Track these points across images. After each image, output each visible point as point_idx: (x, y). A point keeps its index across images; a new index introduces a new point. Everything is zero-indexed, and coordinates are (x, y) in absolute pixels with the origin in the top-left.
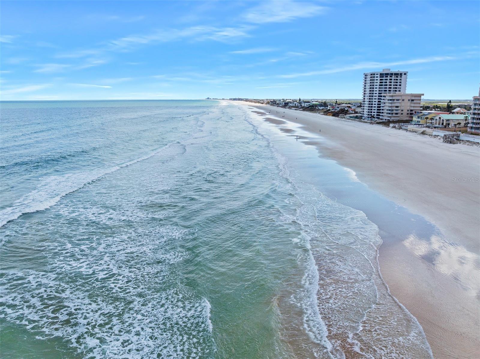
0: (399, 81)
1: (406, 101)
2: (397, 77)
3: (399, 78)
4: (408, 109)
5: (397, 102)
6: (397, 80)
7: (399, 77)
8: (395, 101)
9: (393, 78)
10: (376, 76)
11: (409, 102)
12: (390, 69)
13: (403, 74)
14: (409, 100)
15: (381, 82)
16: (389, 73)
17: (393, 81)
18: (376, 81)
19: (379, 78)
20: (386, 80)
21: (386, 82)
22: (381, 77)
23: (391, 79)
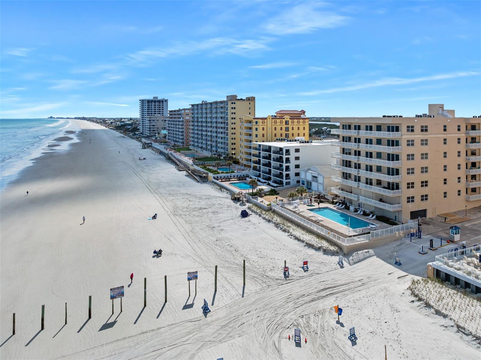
0: (161, 106)
1: (160, 121)
2: (160, 103)
3: (161, 104)
4: (163, 127)
5: (153, 122)
6: (160, 105)
8: (152, 121)
9: (156, 104)
10: (144, 102)
12: (157, 97)
13: (164, 101)
14: (162, 121)
15: (148, 107)
16: (153, 101)
17: (156, 106)
18: (144, 106)
19: (146, 104)
20: (152, 105)
21: (151, 107)
22: (148, 103)
23: (155, 105)
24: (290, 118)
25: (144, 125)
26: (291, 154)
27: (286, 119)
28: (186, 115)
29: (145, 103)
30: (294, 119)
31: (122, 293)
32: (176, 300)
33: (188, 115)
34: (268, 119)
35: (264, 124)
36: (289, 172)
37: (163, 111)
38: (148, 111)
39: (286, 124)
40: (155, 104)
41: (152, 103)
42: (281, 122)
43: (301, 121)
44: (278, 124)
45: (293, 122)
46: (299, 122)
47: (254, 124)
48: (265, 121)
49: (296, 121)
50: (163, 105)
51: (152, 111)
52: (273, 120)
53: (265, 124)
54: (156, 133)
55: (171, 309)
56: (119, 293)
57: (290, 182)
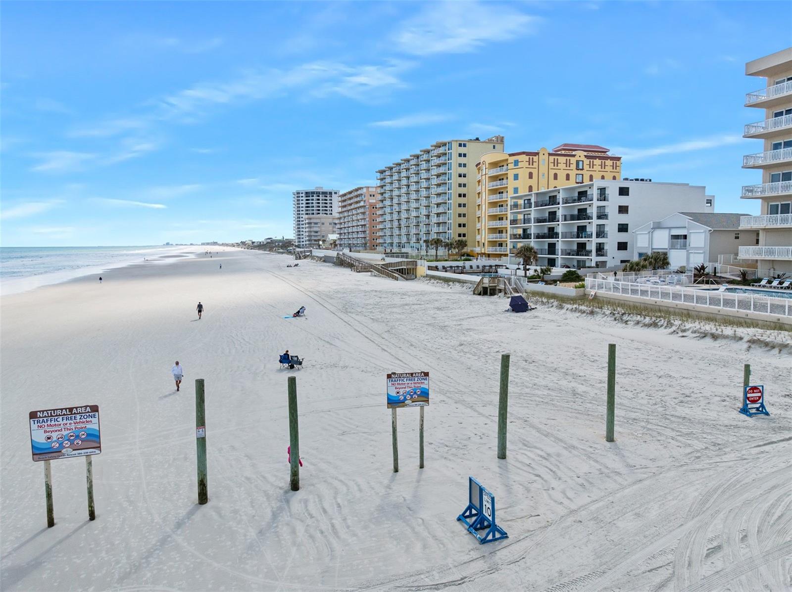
0: (328, 202)
1: (327, 224)
2: (327, 197)
3: (328, 198)
5: (315, 225)
6: (326, 200)
7: (328, 196)
8: (313, 225)
9: (321, 198)
10: (301, 195)
11: (331, 226)
12: (322, 187)
13: (333, 193)
14: (330, 224)
15: (307, 203)
16: (314, 192)
17: (320, 201)
18: (301, 202)
19: (304, 198)
20: (313, 200)
21: (312, 203)
22: (307, 197)
23: (318, 200)
24: (585, 156)
25: (301, 240)
26: (610, 199)
27: (577, 158)
28: (371, 196)
29: (302, 197)
30: (595, 158)
31: (88, 435)
32: (336, 483)
33: (374, 196)
34: (541, 155)
35: (532, 165)
36: (603, 239)
37: (332, 210)
38: (307, 210)
39: (578, 169)
40: (318, 198)
41: (313, 196)
42: (566, 163)
43: (609, 163)
44: (562, 166)
45: (593, 165)
46: (603, 166)
47: (511, 166)
48: (536, 158)
49: (597, 162)
50: (331, 200)
51: (313, 210)
52: (552, 158)
53: (535, 165)
54: (319, 240)
55: (312, 517)
56: (77, 437)
57: (606, 262)
